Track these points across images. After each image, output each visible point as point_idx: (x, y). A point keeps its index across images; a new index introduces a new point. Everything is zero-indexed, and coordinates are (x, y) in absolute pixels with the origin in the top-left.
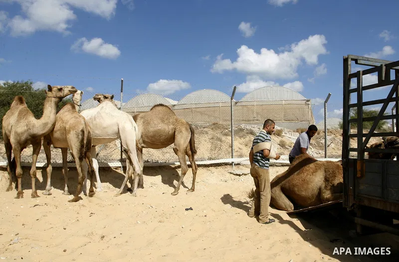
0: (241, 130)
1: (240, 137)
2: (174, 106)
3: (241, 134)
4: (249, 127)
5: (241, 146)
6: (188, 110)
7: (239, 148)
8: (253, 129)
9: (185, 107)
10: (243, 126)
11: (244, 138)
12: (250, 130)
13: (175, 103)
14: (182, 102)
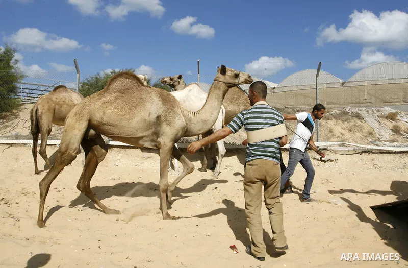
0: (346, 113)
1: (343, 121)
2: (274, 88)
3: (344, 118)
4: (354, 110)
5: (343, 132)
6: (288, 93)
7: (341, 134)
8: (359, 112)
9: (285, 89)
10: (348, 109)
11: (348, 122)
12: (357, 113)
13: (275, 85)
14: (282, 84)
